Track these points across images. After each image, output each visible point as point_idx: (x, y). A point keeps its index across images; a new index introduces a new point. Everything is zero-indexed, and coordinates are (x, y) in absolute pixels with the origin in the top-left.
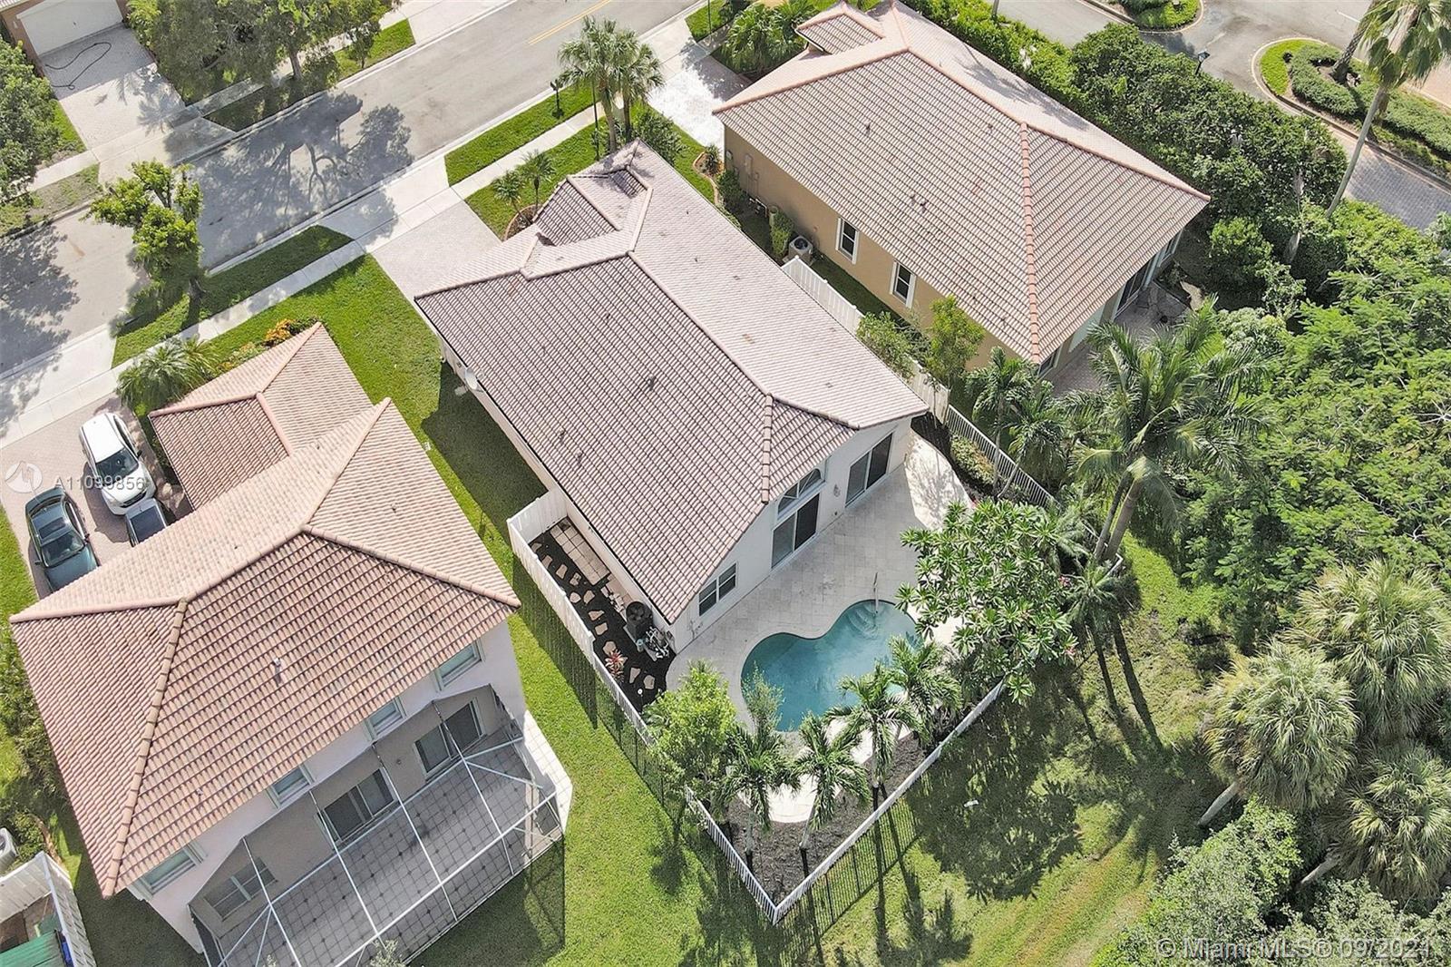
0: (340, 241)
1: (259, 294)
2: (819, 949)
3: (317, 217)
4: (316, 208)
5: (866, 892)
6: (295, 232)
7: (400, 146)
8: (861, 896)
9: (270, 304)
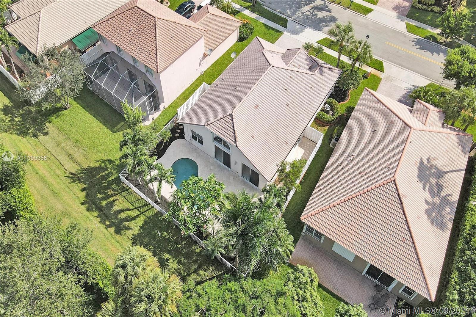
0: (285, 26)
1: (261, 17)
2: (117, 194)
3: (290, 19)
4: (293, 17)
5: (132, 204)
6: (283, 16)
7: (324, 26)
8: (131, 203)
9: (259, 20)
